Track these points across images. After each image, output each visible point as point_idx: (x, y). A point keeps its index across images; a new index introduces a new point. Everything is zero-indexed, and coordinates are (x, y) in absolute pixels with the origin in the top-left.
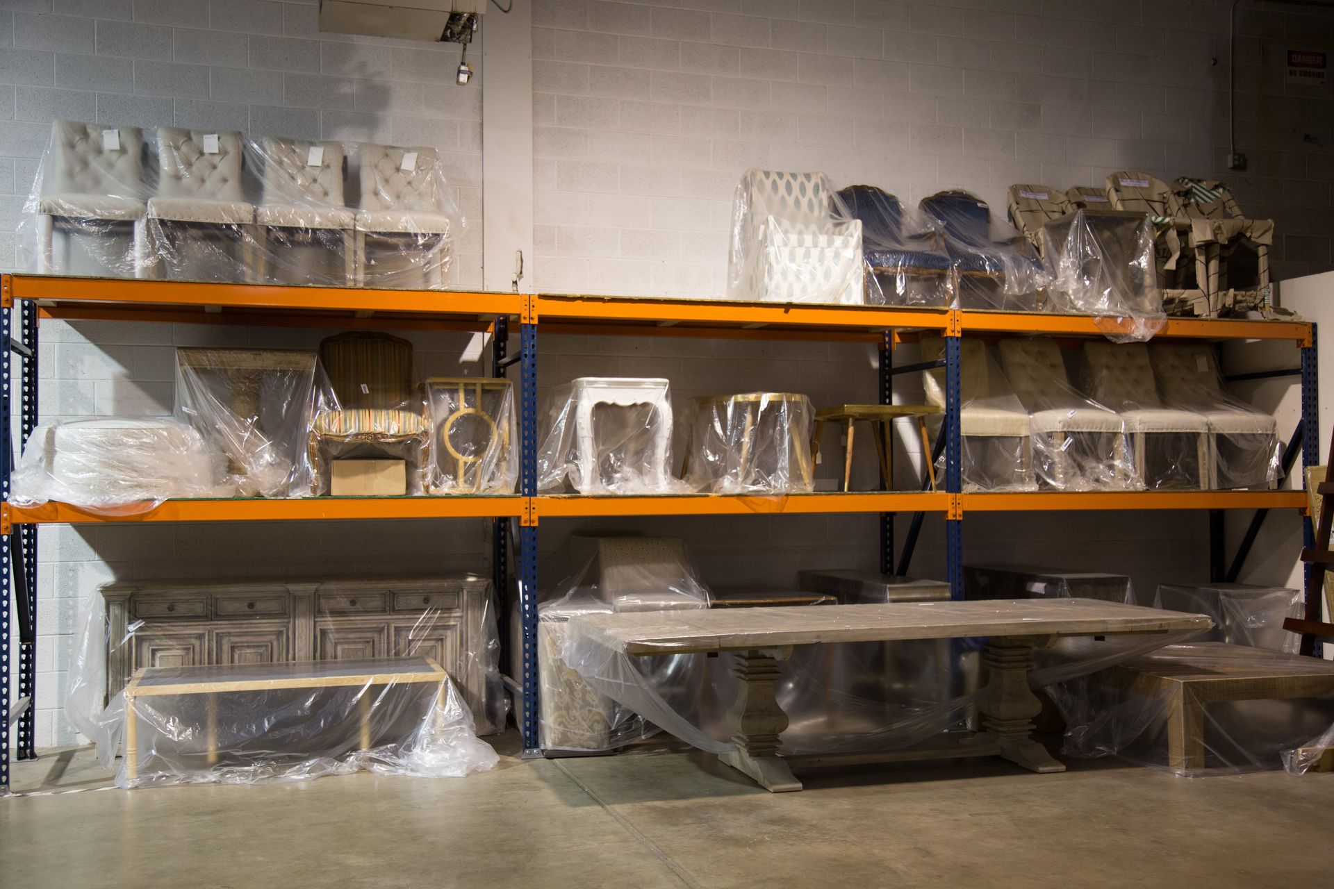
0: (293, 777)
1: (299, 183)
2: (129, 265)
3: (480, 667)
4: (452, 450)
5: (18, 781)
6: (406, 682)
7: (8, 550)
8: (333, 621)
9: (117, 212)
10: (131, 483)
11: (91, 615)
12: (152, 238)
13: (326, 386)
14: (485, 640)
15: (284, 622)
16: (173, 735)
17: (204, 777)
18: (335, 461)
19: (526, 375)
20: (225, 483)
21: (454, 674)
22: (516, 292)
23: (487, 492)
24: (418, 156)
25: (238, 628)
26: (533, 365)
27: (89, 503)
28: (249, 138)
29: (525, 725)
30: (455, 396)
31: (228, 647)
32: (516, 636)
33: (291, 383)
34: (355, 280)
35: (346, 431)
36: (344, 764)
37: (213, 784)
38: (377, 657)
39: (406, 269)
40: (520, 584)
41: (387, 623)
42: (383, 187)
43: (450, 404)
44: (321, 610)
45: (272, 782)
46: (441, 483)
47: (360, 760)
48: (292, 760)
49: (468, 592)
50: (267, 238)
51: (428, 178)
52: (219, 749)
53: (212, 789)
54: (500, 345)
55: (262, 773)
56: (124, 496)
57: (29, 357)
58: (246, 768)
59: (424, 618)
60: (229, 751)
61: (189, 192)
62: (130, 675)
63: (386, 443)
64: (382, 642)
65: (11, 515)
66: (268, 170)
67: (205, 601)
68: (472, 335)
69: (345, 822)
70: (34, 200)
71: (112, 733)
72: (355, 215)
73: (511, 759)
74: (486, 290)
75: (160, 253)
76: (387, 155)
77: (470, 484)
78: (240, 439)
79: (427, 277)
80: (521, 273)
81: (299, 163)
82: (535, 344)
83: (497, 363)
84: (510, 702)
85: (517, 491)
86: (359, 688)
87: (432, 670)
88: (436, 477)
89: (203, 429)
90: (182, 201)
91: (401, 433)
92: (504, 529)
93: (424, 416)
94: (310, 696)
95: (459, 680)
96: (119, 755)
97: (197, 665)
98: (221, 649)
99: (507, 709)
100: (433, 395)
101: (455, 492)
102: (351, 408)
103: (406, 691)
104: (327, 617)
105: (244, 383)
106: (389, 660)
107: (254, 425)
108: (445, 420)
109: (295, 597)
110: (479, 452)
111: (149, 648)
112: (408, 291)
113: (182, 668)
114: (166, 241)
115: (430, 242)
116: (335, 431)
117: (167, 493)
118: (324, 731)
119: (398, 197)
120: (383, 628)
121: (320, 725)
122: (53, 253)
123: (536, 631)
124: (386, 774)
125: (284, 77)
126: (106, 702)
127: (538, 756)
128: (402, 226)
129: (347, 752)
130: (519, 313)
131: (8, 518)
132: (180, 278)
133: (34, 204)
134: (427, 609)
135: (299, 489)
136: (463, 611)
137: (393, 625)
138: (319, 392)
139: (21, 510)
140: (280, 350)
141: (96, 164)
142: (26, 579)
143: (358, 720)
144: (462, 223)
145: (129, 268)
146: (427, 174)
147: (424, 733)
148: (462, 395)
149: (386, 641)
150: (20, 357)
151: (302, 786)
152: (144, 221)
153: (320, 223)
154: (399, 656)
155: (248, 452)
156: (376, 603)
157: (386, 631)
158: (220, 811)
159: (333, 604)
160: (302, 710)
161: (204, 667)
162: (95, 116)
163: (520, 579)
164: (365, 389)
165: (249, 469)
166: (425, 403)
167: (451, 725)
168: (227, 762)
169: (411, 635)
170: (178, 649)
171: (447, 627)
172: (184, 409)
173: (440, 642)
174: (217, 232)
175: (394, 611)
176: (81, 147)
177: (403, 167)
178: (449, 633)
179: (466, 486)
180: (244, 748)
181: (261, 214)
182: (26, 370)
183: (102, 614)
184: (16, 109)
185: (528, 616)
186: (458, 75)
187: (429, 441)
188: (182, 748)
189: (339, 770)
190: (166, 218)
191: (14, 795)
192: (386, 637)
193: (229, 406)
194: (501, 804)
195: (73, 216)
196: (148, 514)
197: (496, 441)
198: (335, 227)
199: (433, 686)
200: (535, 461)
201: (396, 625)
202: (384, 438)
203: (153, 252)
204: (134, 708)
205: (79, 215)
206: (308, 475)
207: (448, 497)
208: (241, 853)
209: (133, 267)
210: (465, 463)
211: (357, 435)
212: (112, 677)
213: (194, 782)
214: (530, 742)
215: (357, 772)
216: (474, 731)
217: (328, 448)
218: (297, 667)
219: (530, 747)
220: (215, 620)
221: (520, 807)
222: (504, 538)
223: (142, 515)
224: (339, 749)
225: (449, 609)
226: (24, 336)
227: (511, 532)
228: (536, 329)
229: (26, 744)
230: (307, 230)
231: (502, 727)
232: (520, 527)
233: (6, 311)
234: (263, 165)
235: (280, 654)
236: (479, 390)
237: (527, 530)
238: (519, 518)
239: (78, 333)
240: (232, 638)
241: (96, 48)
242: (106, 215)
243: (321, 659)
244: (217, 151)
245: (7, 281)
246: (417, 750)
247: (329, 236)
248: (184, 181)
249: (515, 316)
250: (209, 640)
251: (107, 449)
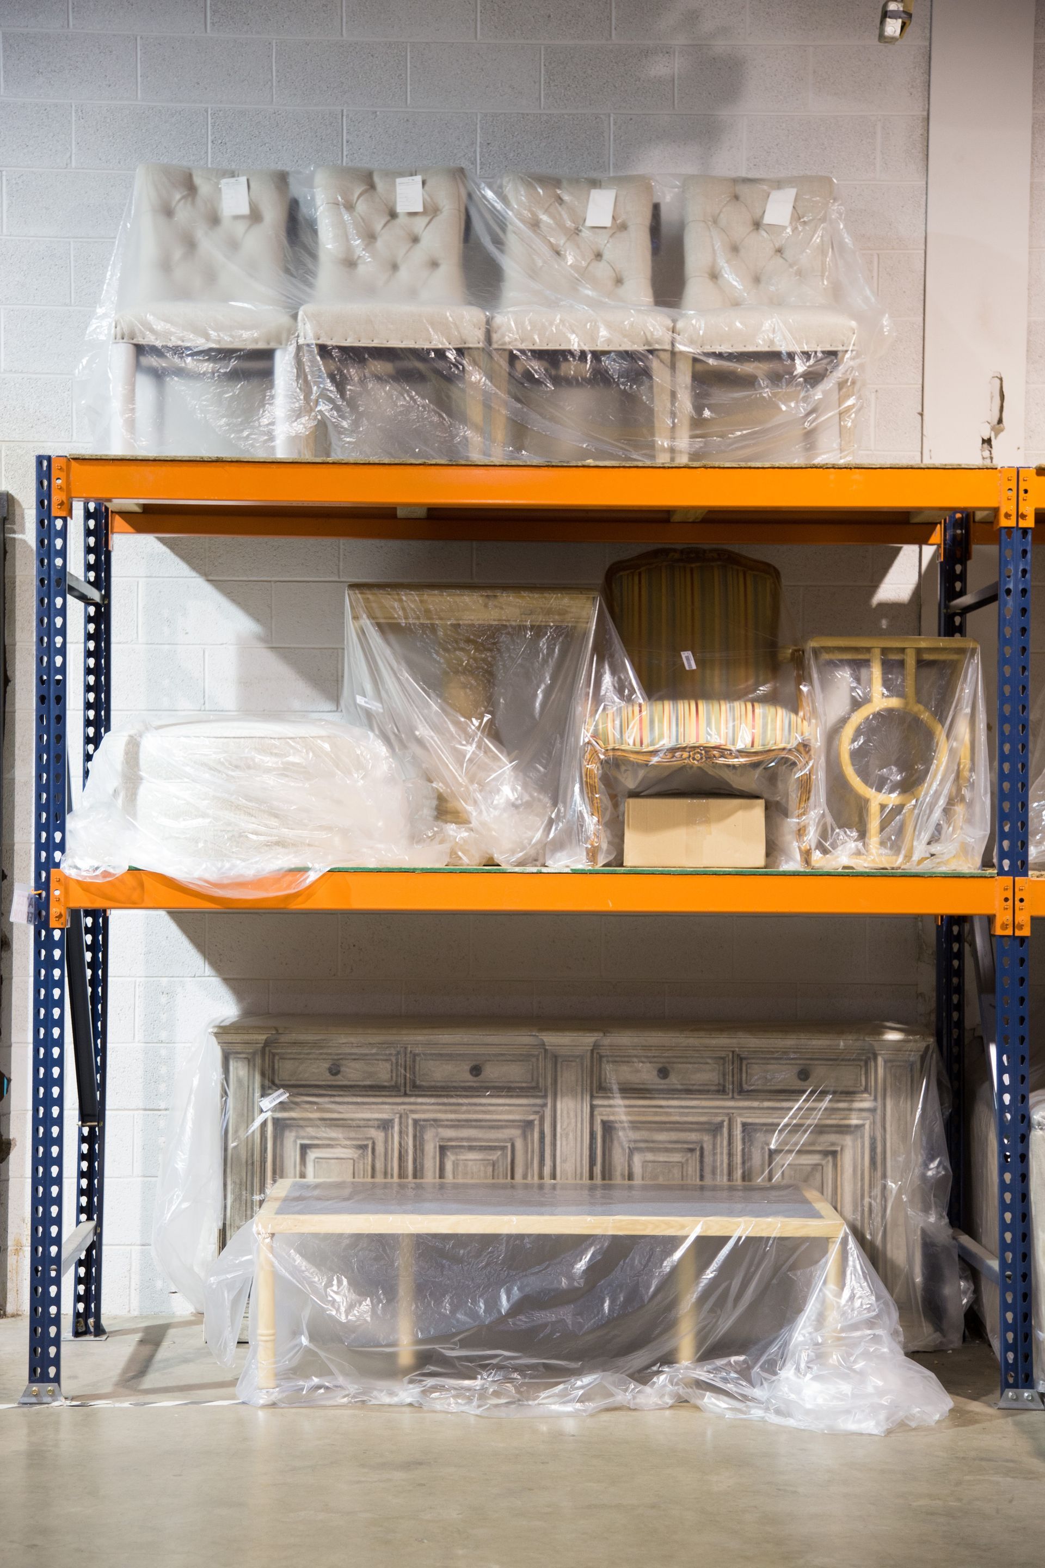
0: (553, 1407)
1: (569, 263)
2: (264, 433)
3: (910, 1211)
4: (856, 782)
5: (75, 1377)
6: (764, 1234)
7: (62, 956)
8: (626, 1106)
9: (246, 334)
10: (269, 838)
11: (198, 1076)
12: (306, 381)
13: (617, 656)
14: (920, 1160)
15: (534, 1105)
16: (338, 1310)
17: (391, 1394)
18: (632, 802)
19: (1008, 632)
20: (432, 839)
21: (859, 1224)
22: (988, 463)
23: (926, 867)
24: (797, 194)
25: (452, 1112)
26: (1024, 611)
27: (196, 875)
28: (478, 181)
29: (1006, 1340)
30: (864, 672)
31: (435, 1147)
32: (985, 1156)
33: (551, 650)
34: (672, 450)
35: (652, 744)
36: (647, 1389)
37: (407, 1409)
38: (708, 1181)
39: (769, 425)
40: (993, 1050)
41: (728, 1114)
42: (727, 262)
43: (853, 689)
44: (603, 1085)
45: (514, 1414)
46: (834, 846)
47: (677, 1384)
48: (553, 1374)
49: (885, 1062)
50: (510, 374)
51: (817, 239)
52: (419, 1342)
53: (407, 1418)
54: (954, 571)
55: (496, 1394)
56: (256, 863)
57: (97, 605)
58: (467, 1383)
59: (800, 1109)
60: (436, 1347)
61: (370, 291)
62: (262, 1190)
63: (728, 766)
64: (719, 1151)
65: (66, 892)
66: (512, 240)
67: (394, 1059)
68: (900, 549)
69: (653, 1507)
70: (105, 316)
71: (231, 1297)
72: (674, 321)
73: (976, 1407)
74: (927, 462)
75: (319, 408)
76: (736, 197)
77: (891, 848)
78: (459, 756)
79: (809, 437)
80: (1000, 421)
81: (569, 224)
82: (1028, 568)
83: (947, 607)
84: (972, 1288)
85: (987, 863)
86: (672, 1242)
87: (817, 1215)
88: (824, 834)
89: (392, 737)
90: (358, 308)
91: (758, 748)
92: (959, 938)
93: (801, 714)
94: (586, 1250)
95: (868, 1237)
96: (244, 1339)
97: (379, 1179)
98: (422, 1151)
99: (965, 1301)
100: (820, 672)
101: (862, 864)
102: (661, 699)
103: (765, 1254)
104: (613, 1098)
105: (468, 652)
106: (732, 1189)
107: (483, 732)
108: (844, 721)
109: (555, 1058)
110: (909, 786)
111: (295, 1141)
112: (774, 468)
113: (353, 1183)
114: (329, 385)
115: (819, 368)
116: (631, 742)
117: (330, 857)
118: (612, 1321)
119: (757, 280)
120: (721, 1125)
121: (603, 1309)
122: (138, 414)
123: (1027, 1148)
124: (729, 1415)
125: (543, 52)
126: (223, 1243)
127: (1032, 1406)
128: (764, 340)
129: (654, 1364)
130: (995, 505)
131: (62, 899)
132: (353, 457)
133: (105, 323)
134: (804, 1092)
135: (564, 853)
136: (875, 1099)
137: (739, 1120)
138: (603, 667)
139: (85, 887)
140: (532, 588)
141: (208, 244)
142: (90, 1007)
143: (673, 1304)
144: (882, 327)
145: (266, 438)
146: (815, 232)
147: (801, 1338)
148: (876, 671)
149: (725, 1151)
150: (81, 605)
151: (570, 1426)
152: (292, 349)
153: (609, 341)
154: (750, 1180)
155: (472, 781)
156: (707, 1075)
157: (725, 1130)
158: (420, 1464)
159: (626, 1073)
160: (570, 1277)
161: (391, 1184)
162: (206, 152)
163: (993, 1041)
164: (688, 660)
165: (474, 814)
166: (804, 689)
167: (855, 1327)
168: (433, 1369)
169: (773, 1141)
170: (344, 1147)
171: (844, 1129)
172: (360, 700)
173: (830, 1158)
174: (419, 365)
175: (742, 1092)
176: (183, 213)
177: (768, 219)
178: (848, 1140)
179: (884, 851)
180: (464, 1344)
181: (499, 328)
182: (91, 627)
183: (216, 1075)
184: (73, 147)
185: (1009, 1116)
186: (882, 22)
187: (811, 764)
188: (353, 1336)
189: (638, 1401)
190: (329, 343)
191: (68, 1403)
192: (725, 1143)
193: (440, 696)
194: (960, 1500)
195: (170, 345)
196: (296, 895)
197: (944, 764)
198: (635, 347)
199: (818, 1245)
200: (1025, 805)
201: (744, 1120)
202: (723, 756)
203: (308, 407)
204: (271, 1256)
205: (180, 343)
206: (582, 826)
207: (849, 874)
208: (460, 1552)
209: (272, 438)
210: (883, 807)
211: (673, 750)
212: (233, 1192)
213: (374, 1402)
214: (1016, 1374)
215: (671, 1407)
216: (899, 1342)
217: (620, 777)
218: (558, 1192)
219: (1015, 1386)
220: (411, 1096)
221: (998, 1511)
222: (960, 955)
223: (288, 898)
224: (639, 1359)
225: (848, 1094)
226: (89, 567)
227: (973, 944)
228: (1029, 537)
229: (87, 1308)
230: (583, 354)
231: (955, 1338)
232: (992, 936)
233: (59, 524)
234: (504, 230)
235: (527, 1166)
236: (911, 661)
237: (1007, 945)
238: (990, 919)
239: (177, 560)
240: (440, 1130)
241: (209, 21)
242: (227, 341)
243: (604, 1178)
244: (420, 209)
245: (61, 469)
246: (787, 1373)
247: (625, 364)
248: (361, 269)
249: (986, 513)
250: (400, 1132)
251: (227, 775)
